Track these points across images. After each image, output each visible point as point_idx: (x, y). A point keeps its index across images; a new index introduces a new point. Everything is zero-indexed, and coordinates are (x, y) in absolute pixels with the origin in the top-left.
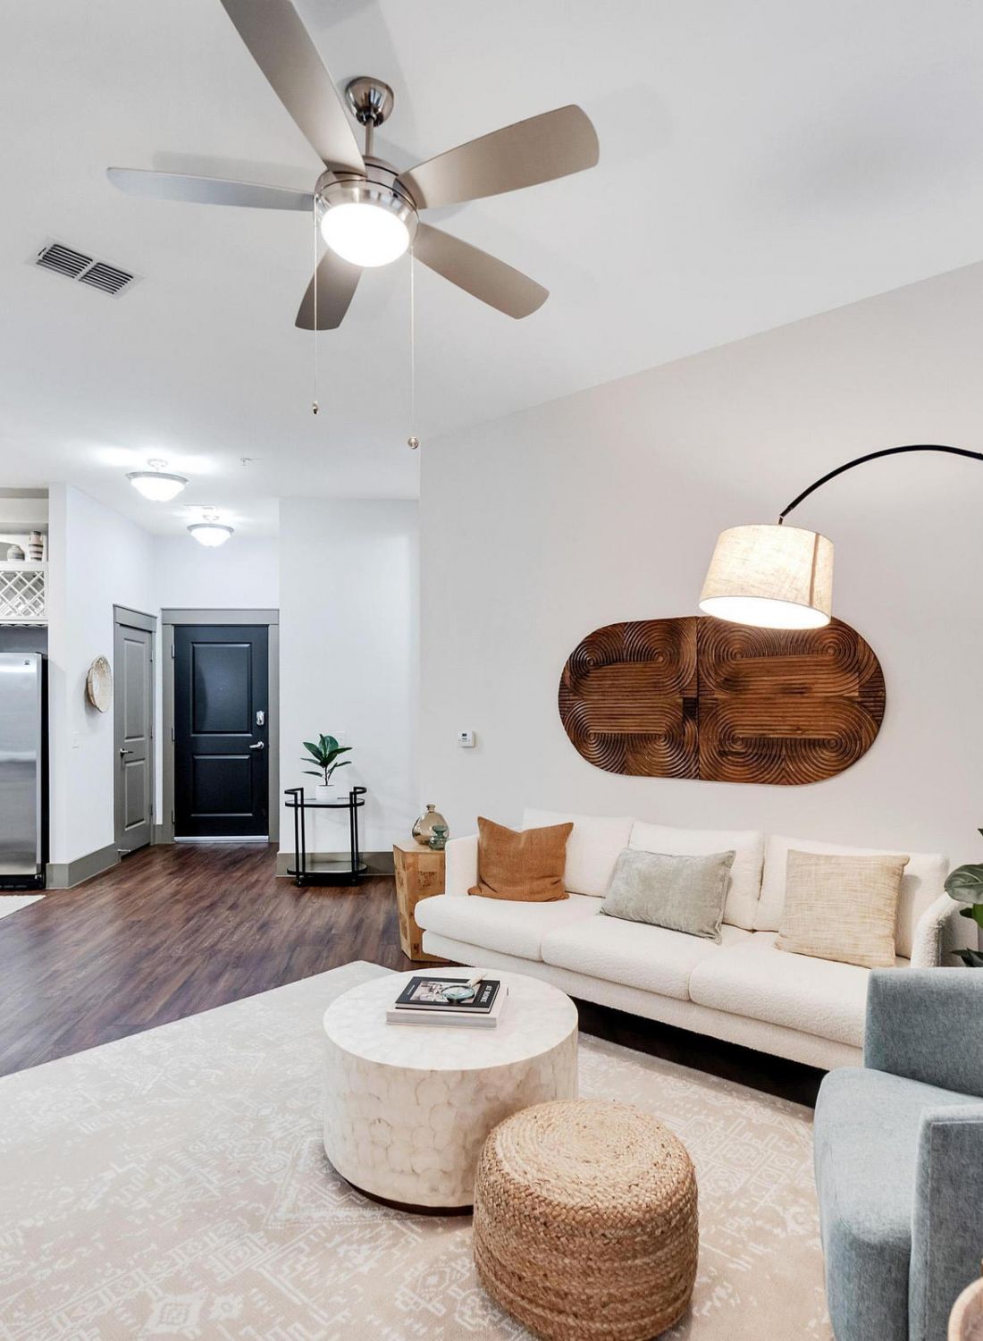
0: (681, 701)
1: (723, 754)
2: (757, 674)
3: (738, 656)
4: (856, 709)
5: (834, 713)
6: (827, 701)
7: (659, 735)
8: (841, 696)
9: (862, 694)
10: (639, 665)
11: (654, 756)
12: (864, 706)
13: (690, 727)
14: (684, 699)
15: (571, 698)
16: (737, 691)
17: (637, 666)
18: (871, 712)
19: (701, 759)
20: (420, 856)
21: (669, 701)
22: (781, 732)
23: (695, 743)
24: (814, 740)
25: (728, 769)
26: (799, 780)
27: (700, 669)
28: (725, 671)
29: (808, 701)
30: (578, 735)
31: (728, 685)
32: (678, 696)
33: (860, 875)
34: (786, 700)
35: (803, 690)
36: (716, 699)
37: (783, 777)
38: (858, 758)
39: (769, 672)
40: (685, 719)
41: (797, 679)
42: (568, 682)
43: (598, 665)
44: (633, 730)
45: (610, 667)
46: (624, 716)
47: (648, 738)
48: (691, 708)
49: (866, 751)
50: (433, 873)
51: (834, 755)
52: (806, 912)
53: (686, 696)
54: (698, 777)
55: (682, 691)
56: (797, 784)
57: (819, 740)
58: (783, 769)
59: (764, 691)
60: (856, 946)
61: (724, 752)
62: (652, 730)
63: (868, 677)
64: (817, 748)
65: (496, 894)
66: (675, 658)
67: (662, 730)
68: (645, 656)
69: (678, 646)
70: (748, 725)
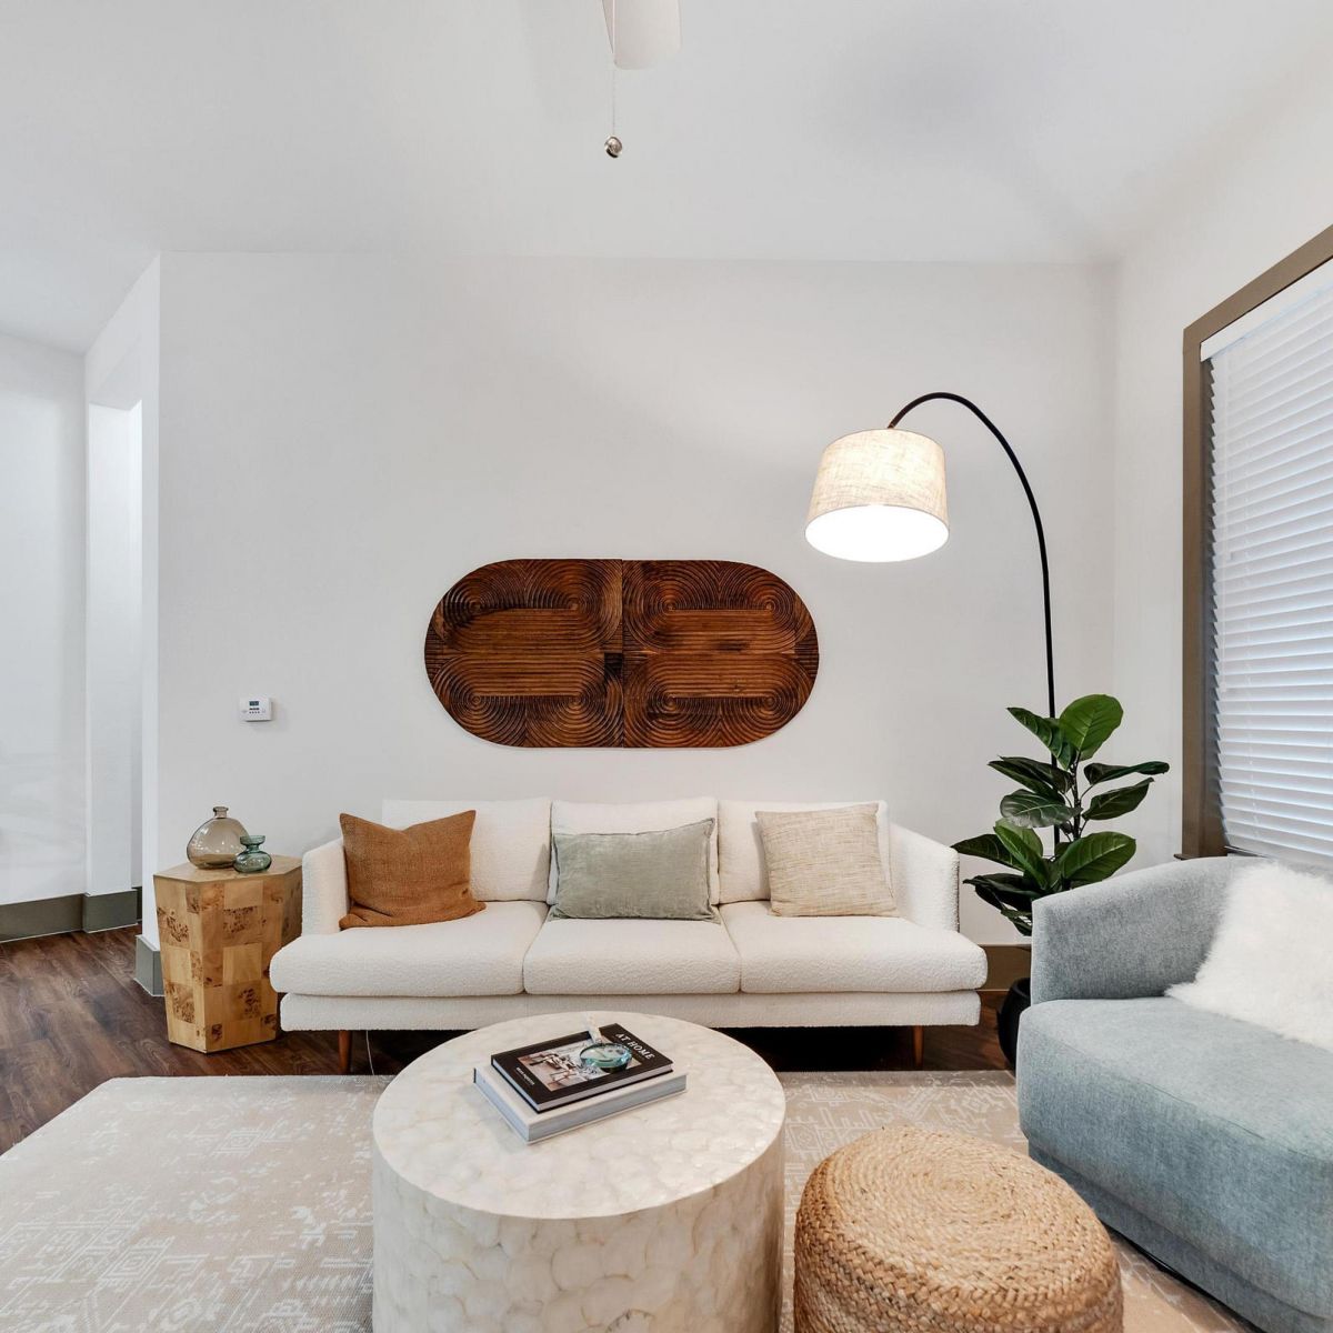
0: (602, 656)
1: (652, 717)
2: (692, 628)
3: (671, 607)
4: (794, 667)
5: (772, 671)
6: (765, 659)
7: (573, 697)
8: (778, 654)
9: (799, 652)
10: (547, 613)
11: (566, 723)
12: (802, 664)
13: (614, 687)
14: (607, 655)
15: (445, 651)
16: (669, 646)
17: (543, 614)
18: (807, 669)
19: (626, 723)
20: (228, 885)
21: (586, 656)
22: (719, 691)
23: (619, 705)
24: (752, 698)
25: (658, 734)
26: (736, 741)
27: (627, 620)
28: (654, 625)
29: (747, 657)
30: (456, 701)
31: (660, 640)
32: (598, 650)
33: (848, 826)
34: (724, 657)
35: (738, 647)
36: (645, 655)
37: (720, 738)
38: (793, 716)
39: (705, 627)
40: (607, 677)
41: (736, 635)
42: (440, 630)
43: (486, 610)
44: (537, 691)
45: (505, 613)
46: (525, 674)
47: (557, 701)
48: (615, 666)
49: (801, 708)
50: (251, 909)
51: (770, 713)
52: (806, 872)
53: (608, 651)
54: (622, 744)
55: (603, 644)
56: (734, 745)
57: (756, 698)
58: (720, 730)
59: (699, 647)
60: (864, 896)
61: (655, 714)
62: (563, 691)
63: (804, 635)
64: (755, 707)
65: (392, 919)
66: (594, 606)
67: (577, 692)
68: (556, 600)
69: (599, 592)
70: (680, 685)
